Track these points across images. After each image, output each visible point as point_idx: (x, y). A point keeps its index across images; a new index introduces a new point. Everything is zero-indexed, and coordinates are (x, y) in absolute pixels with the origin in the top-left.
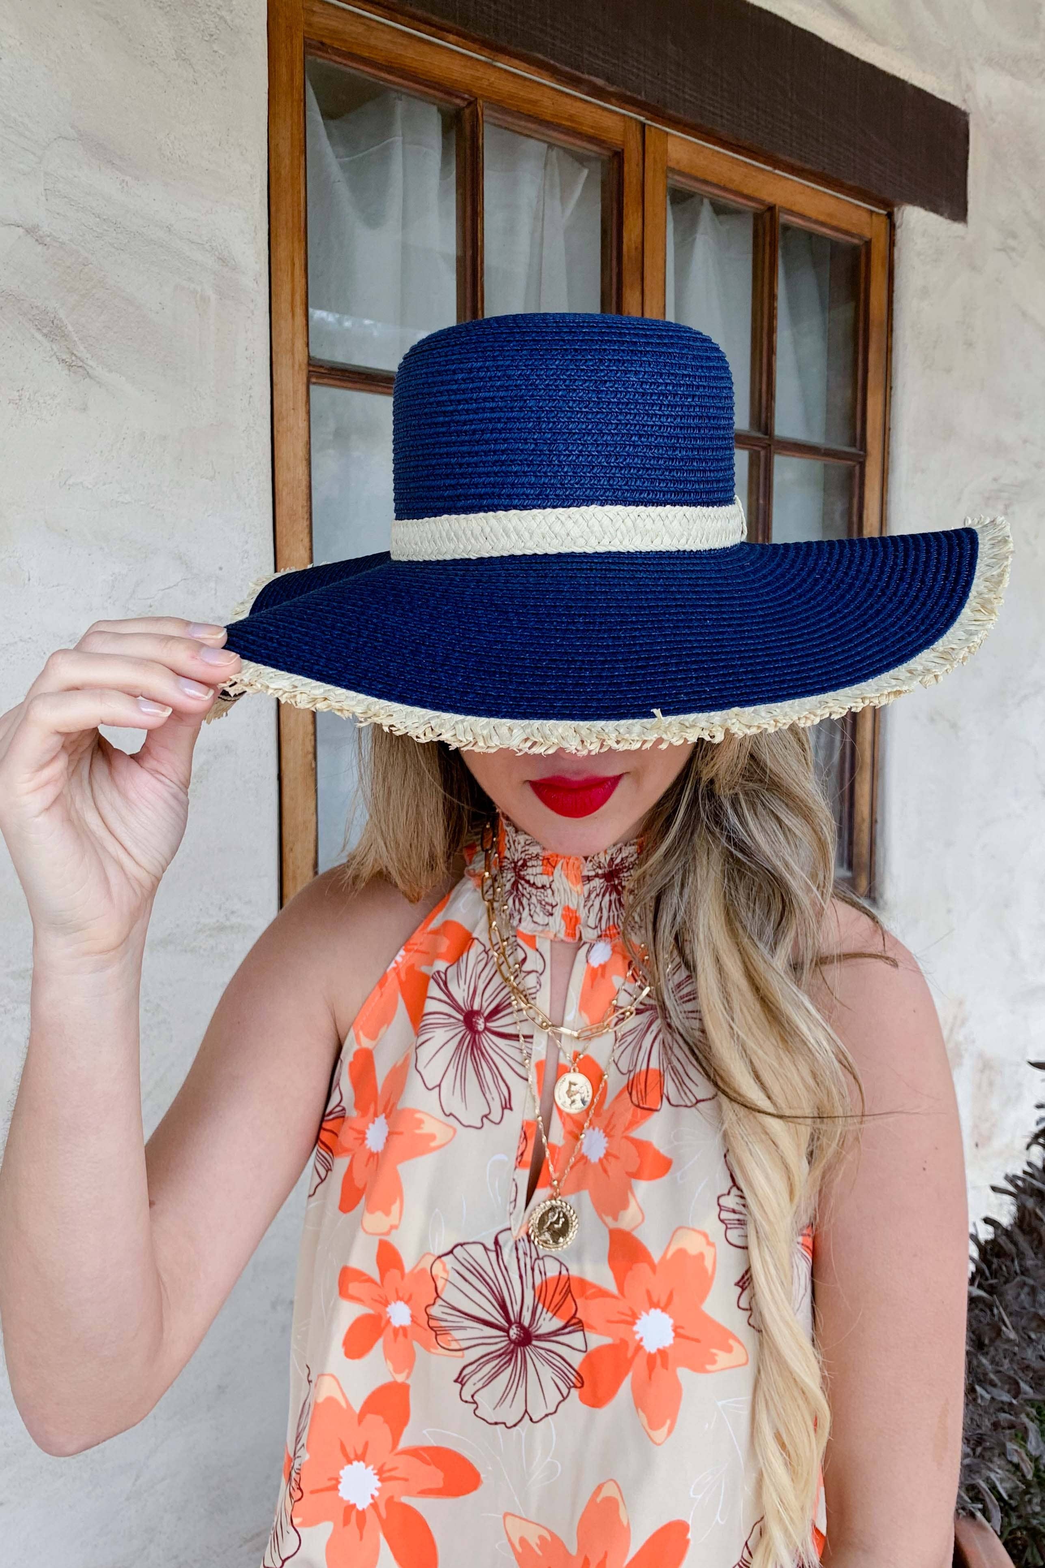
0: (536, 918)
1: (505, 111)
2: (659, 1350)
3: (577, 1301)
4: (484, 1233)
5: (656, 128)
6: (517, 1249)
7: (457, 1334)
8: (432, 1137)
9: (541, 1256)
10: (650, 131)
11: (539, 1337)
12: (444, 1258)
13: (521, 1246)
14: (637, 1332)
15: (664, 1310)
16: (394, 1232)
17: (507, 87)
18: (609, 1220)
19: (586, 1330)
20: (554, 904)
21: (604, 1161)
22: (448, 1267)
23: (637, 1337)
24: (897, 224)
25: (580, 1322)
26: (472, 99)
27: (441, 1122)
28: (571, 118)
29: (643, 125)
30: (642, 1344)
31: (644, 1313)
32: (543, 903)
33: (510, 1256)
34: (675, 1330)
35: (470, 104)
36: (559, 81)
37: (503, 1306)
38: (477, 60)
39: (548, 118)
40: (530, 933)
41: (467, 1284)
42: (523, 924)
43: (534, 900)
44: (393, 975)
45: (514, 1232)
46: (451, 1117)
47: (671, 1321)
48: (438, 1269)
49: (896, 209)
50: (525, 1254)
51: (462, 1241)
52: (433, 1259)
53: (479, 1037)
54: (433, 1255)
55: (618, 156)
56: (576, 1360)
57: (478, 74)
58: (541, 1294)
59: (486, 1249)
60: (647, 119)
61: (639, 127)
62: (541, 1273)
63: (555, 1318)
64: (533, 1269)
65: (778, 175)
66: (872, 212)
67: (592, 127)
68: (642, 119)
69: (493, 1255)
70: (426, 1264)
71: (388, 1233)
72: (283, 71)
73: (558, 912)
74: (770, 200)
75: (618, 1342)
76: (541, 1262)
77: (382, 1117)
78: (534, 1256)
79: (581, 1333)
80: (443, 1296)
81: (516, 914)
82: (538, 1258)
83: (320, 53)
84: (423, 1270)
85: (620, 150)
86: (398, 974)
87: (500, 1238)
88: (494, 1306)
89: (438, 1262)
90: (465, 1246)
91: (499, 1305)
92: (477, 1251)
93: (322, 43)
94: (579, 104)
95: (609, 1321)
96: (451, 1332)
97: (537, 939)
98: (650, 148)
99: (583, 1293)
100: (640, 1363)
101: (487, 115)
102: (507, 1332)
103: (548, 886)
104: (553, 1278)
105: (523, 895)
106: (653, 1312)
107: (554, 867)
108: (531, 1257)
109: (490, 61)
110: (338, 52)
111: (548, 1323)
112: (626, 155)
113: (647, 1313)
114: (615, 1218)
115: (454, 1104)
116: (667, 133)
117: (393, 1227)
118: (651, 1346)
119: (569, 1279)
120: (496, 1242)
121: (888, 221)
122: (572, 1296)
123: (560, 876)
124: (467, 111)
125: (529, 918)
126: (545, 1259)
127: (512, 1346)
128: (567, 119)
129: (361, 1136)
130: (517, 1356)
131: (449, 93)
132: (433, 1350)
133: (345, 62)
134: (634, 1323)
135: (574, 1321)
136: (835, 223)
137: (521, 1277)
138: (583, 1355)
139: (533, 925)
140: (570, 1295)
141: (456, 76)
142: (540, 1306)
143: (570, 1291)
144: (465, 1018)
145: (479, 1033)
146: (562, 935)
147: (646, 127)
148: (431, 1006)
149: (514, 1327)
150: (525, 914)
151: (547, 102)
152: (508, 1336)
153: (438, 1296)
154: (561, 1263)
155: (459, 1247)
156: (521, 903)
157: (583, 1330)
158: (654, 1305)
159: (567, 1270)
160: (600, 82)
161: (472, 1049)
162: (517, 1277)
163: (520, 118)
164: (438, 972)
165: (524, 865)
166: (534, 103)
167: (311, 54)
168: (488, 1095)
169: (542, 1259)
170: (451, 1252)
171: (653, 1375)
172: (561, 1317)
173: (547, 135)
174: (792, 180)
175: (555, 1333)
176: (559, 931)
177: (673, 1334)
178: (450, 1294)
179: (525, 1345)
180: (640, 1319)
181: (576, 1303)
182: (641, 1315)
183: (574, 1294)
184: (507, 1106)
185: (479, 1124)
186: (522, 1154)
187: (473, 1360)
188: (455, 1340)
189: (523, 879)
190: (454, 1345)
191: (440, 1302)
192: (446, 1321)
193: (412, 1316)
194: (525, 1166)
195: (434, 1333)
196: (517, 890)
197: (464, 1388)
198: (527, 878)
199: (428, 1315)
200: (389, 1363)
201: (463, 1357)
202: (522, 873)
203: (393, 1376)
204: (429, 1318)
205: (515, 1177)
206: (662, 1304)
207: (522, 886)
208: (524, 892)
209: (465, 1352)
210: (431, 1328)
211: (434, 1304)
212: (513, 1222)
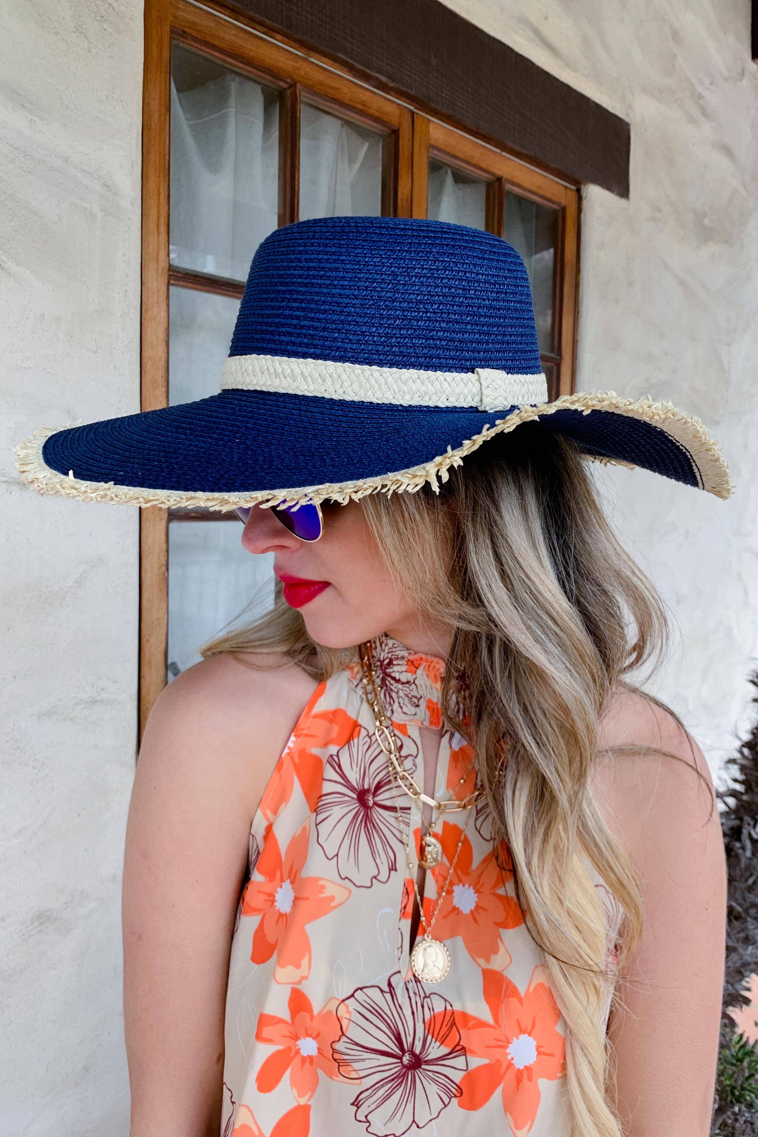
0: (405, 710)
1: (315, 93)
2: (526, 1067)
3: (461, 1031)
4: (379, 978)
5: (421, 116)
6: (407, 990)
7: (357, 1065)
8: (332, 898)
9: (428, 995)
10: (417, 117)
11: (429, 1062)
12: (346, 1002)
13: (410, 986)
14: (509, 1054)
15: (530, 1035)
16: (304, 981)
17: (318, 76)
18: (481, 961)
19: (468, 1054)
20: (419, 697)
21: (475, 912)
22: (351, 1009)
23: (509, 1057)
24: (584, 196)
25: (463, 1048)
26: (293, 83)
27: (338, 885)
28: (363, 103)
29: (413, 113)
30: (512, 1062)
31: (515, 1039)
32: (410, 696)
33: (403, 996)
34: (538, 1050)
35: (291, 86)
36: (355, 76)
37: (398, 1038)
38: (296, 55)
39: (346, 101)
40: (402, 722)
41: (368, 1022)
42: (395, 715)
43: (401, 693)
44: (288, 759)
45: (403, 974)
46: (347, 880)
47: (535, 1043)
48: (342, 1011)
49: (582, 187)
50: (415, 993)
51: (361, 986)
52: (338, 1003)
53: (371, 811)
54: (338, 1000)
55: (395, 133)
56: (458, 1077)
57: (298, 65)
58: (430, 1027)
59: (382, 991)
60: (416, 108)
61: (410, 114)
62: (429, 1009)
63: (442, 1046)
64: (423, 1006)
65: (504, 156)
66: (566, 187)
67: (378, 111)
68: (412, 108)
69: (388, 996)
70: (332, 1006)
71: (299, 983)
72: (154, 48)
73: (423, 703)
74: (499, 173)
75: (494, 1062)
76: (428, 1000)
77: (288, 882)
79: (464, 1057)
80: (347, 1034)
81: (387, 706)
83: (182, 39)
84: (330, 1012)
85: (396, 129)
86: (292, 758)
87: (392, 980)
88: (392, 1040)
89: (342, 1005)
90: (364, 990)
91: (395, 1037)
92: (375, 994)
93: (184, 32)
94: (368, 94)
95: (486, 1047)
96: (353, 1064)
97: (409, 728)
98: (418, 129)
99: (465, 1025)
100: (510, 1077)
101: (304, 96)
102: (401, 1058)
103: (412, 682)
104: (439, 1013)
105: (392, 690)
106: (522, 1036)
107: (417, 667)
108: (420, 996)
109: (306, 56)
110: (195, 39)
111: (436, 1050)
112: (401, 132)
113: (518, 1038)
114: (488, 961)
115: (348, 868)
116: (429, 120)
117: (304, 978)
118: (519, 1064)
119: (453, 1013)
120: (390, 985)
121: (577, 194)
122: (456, 1027)
123: (422, 674)
124: (288, 92)
125: (399, 710)
126: (432, 996)
127: (405, 1069)
128: (359, 104)
129: (271, 898)
130: (408, 1078)
131: (276, 77)
132: (335, 1078)
133: (199, 47)
134: (506, 1047)
135: (458, 1048)
136: (542, 193)
137: (413, 1013)
138: (464, 1073)
139: (403, 715)
140: (454, 1028)
141: (280, 65)
142: (430, 1037)
143: (455, 1024)
144: (358, 796)
145: (370, 808)
146: (426, 724)
147: (415, 116)
148: (327, 787)
149: (406, 1054)
150: (396, 706)
151: (346, 90)
152: (402, 1062)
153: (343, 1034)
154: (445, 1000)
155: (359, 991)
156: (391, 697)
157: (465, 1055)
158: (522, 1031)
159: (451, 1006)
160: (383, 79)
161: (366, 822)
162: (410, 1014)
163: (327, 101)
164: (331, 756)
165: (390, 663)
166: (337, 89)
167: (176, 39)
168: (378, 860)
169: (429, 997)
170: (352, 995)
171: (521, 1086)
172: (447, 1046)
173: (347, 115)
174: (513, 161)
175: (442, 1058)
177: (536, 1053)
178: (353, 1032)
179: (415, 1069)
180: (512, 1043)
181: (459, 1034)
182: (513, 1040)
183: (458, 1025)
184: (393, 868)
185: (369, 884)
186: (405, 907)
187: (369, 1086)
188: (355, 1071)
189: (390, 676)
190: (354, 1075)
191: (344, 1039)
192: (349, 1055)
193: (319, 1049)
194: (407, 917)
195: (337, 1064)
196: (386, 685)
197: (359, 1110)
198: (393, 675)
199: (333, 1049)
200: (295, 1090)
201: (360, 1084)
202: (388, 671)
203: (297, 1101)
204: (334, 1052)
205: (400, 927)
206: (529, 1030)
207: (389, 682)
208: (392, 687)
209: (363, 1080)
210: (335, 1060)
211: (339, 1040)
212: (402, 966)
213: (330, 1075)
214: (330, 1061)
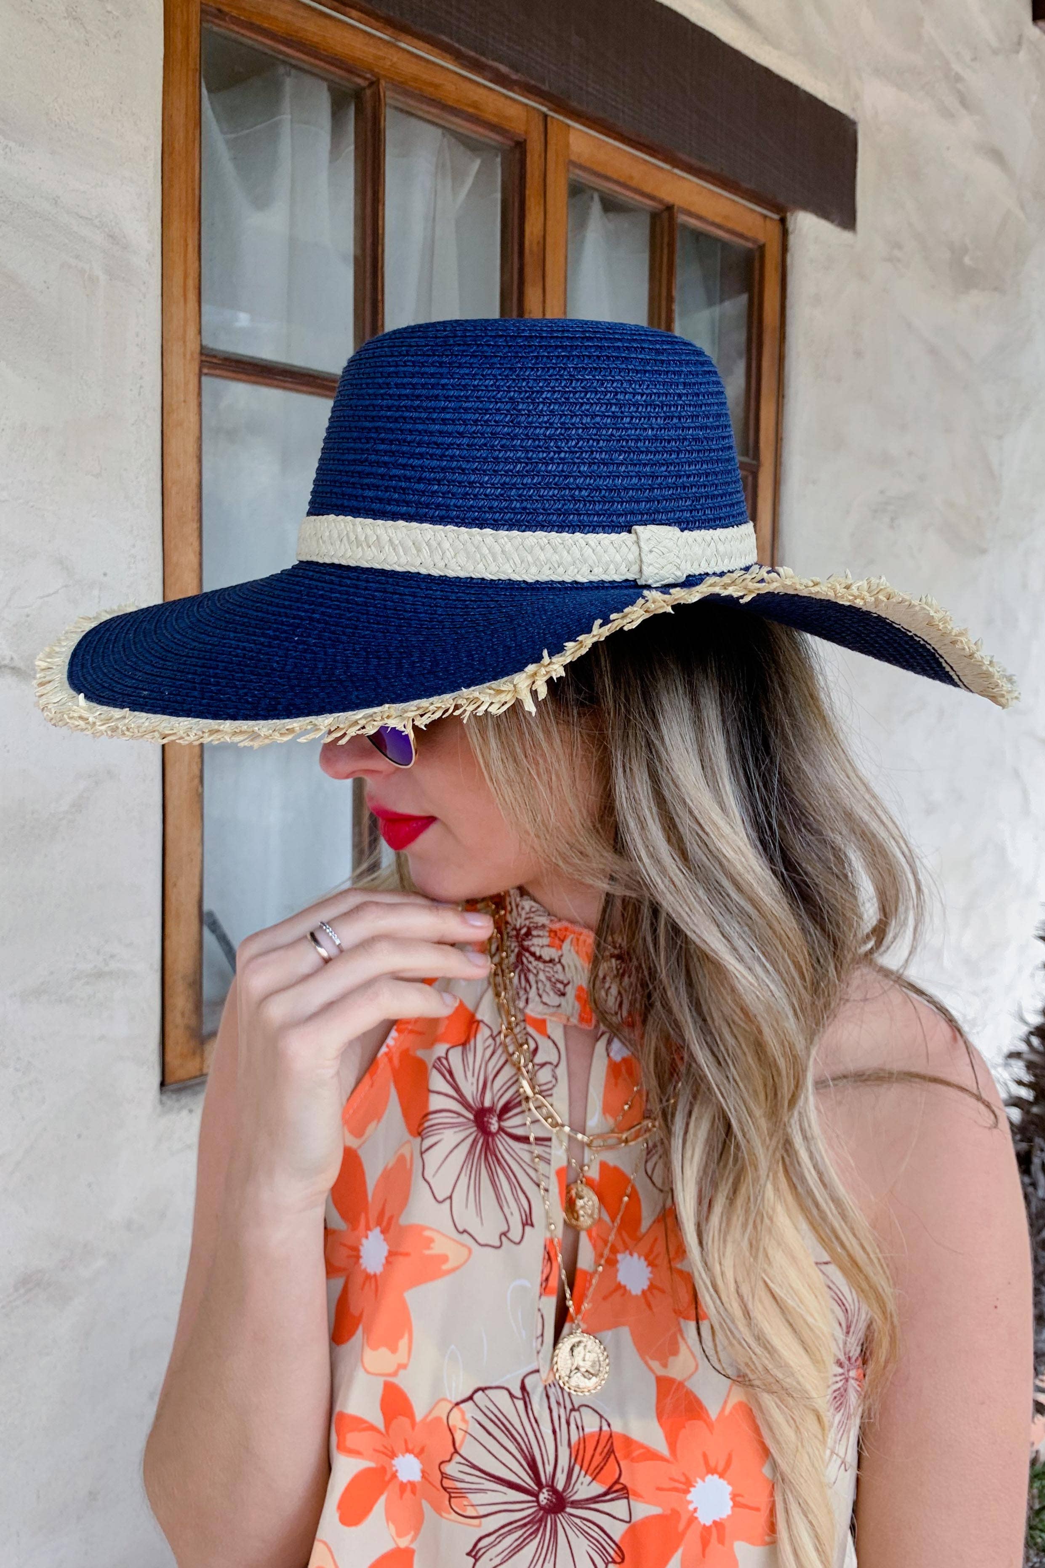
0: (545, 999)
1: (407, 93)
2: (715, 1522)
3: (622, 1463)
4: (508, 1376)
6: (548, 1397)
7: (475, 1498)
8: (444, 1259)
9: (576, 1406)
11: (576, 1504)
12: (462, 1406)
13: (551, 1393)
14: (690, 1502)
15: (721, 1476)
16: (402, 1372)
17: (409, 68)
18: (655, 1365)
19: (631, 1497)
20: (565, 982)
21: (648, 1293)
22: (468, 1416)
23: (691, 1507)
25: (625, 1488)
26: (375, 79)
27: (454, 1240)
30: (696, 1515)
31: (699, 1480)
32: (553, 980)
33: (541, 1405)
34: (733, 1499)
35: (372, 84)
36: (464, 67)
37: (533, 1466)
38: (380, 38)
39: (451, 104)
40: (539, 1017)
41: (491, 1438)
42: (530, 1005)
43: (542, 976)
44: (386, 1060)
45: (543, 1374)
46: (465, 1235)
47: (729, 1489)
48: (455, 1419)
50: (558, 1403)
51: (483, 1385)
52: (450, 1406)
53: (493, 1140)
54: (450, 1402)
56: (617, 1530)
57: (380, 53)
58: (577, 1454)
59: (512, 1396)
62: (578, 1428)
63: (594, 1482)
64: (568, 1423)
69: (520, 1404)
70: (442, 1411)
71: (395, 1374)
72: (179, 36)
73: (570, 991)
75: (669, 1512)
76: (576, 1414)
77: (378, 1230)
78: (569, 1406)
79: (625, 1501)
80: (462, 1452)
81: (522, 993)
82: (573, 1409)
83: (217, 21)
84: (438, 1419)
86: (390, 1060)
87: (526, 1381)
88: (522, 1465)
89: (455, 1410)
90: (487, 1392)
91: (528, 1464)
92: (501, 1399)
93: (220, 10)
95: (658, 1489)
96: (468, 1495)
97: (549, 1025)
99: (628, 1454)
100: (692, 1538)
101: (389, 97)
102: (536, 1496)
103: (557, 960)
104: (592, 1435)
105: (529, 970)
106: (709, 1477)
107: (563, 941)
108: (565, 1408)
109: (394, 40)
110: (236, 21)
111: (586, 1487)
113: (703, 1479)
114: (664, 1365)
115: (467, 1218)
117: (402, 1366)
118: (706, 1518)
119: (611, 1436)
120: (523, 1388)
122: (616, 1458)
123: (570, 950)
124: (368, 92)
125: (537, 998)
126: (583, 1409)
127: (541, 1513)
128: (470, 106)
129: (354, 1253)
130: (546, 1526)
131: (348, 71)
132: (444, 1514)
133: (243, 32)
134: (687, 1492)
135: (618, 1486)
137: (554, 1432)
138: (625, 1526)
139: (542, 1006)
140: (612, 1456)
141: (357, 54)
142: (577, 1467)
143: (613, 1452)
144: (475, 1116)
145: (493, 1135)
146: (574, 1021)
148: (437, 1102)
149: (544, 1490)
150: (533, 993)
151: (451, 87)
152: (538, 1501)
153: (456, 1451)
154: (601, 1417)
155: (480, 1392)
156: (527, 980)
157: (627, 1498)
158: (712, 1471)
159: (609, 1425)
160: (504, 69)
161: (487, 1154)
162: (550, 1432)
164: (439, 1059)
165: (528, 934)
166: (437, 87)
167: (208, 21)
168: (505, 1209)
169: (578, 1410)
170: (471, 1398)
171: (707, 1551)
172: (602, 1482)
173: (449, 122)
175: (595, 1499)
176: (572, 1015)
177: (731, 1503)
178: (469, 1450)
179: (556, 1512)
180: (694, 1486)
181: (619, 1465)
182: (696, 1482)
183: (617, 1455)
184: (528, 1222)
185: (498, 1244)
186: (547, 1279)
187: (491, 1530)
188: (473, 1506)
189: (527, 950)
190: (470, 1512)
191: (457, 1458)
192: (463, 1481)
193: (423, 1472)
194: (551, 1293)
195: (447, 1495)
196: (522, 963)
197: (478, 1564)
198: (532, 949)
199: (442, 1473)
200: (392, 1526)
201: (479, 1526)
202: (526, 943)
203: (395, 1542)
204: (443, 1477)
205: (541, 1307)
206: (720, 1469)
207: (527, 958)
208: (530, 966)
209: (483, 1520)
210: (445, 1489)
211: (449, 1461)
212: (541, 1362)
213: (438, 1509)
214: (438, 1490)
